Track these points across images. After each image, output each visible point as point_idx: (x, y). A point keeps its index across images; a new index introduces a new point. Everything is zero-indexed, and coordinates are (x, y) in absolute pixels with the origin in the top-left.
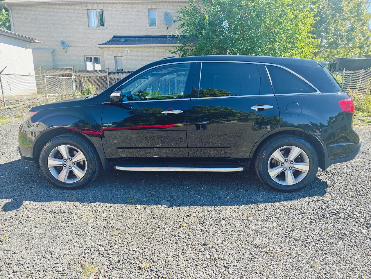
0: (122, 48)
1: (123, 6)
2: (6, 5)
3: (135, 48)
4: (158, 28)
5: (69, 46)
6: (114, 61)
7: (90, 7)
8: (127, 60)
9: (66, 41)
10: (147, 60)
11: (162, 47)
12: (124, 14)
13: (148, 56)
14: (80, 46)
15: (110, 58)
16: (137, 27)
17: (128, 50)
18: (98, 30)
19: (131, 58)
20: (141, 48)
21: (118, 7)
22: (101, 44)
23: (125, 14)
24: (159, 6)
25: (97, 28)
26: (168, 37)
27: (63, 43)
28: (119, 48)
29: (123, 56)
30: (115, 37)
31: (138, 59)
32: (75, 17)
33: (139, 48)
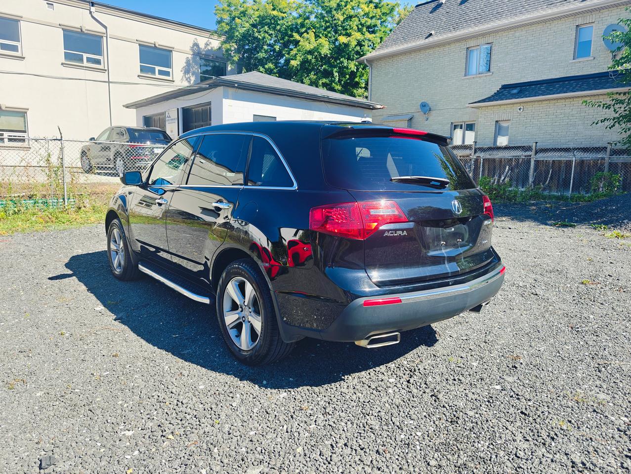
0: (512, 106)
1: (526, 31)
2: (365, 61)
3: (536, 103)
4: (592, 58)
5: (430, 110)
6: (494, 130)
7: (471, 43)
8: (518, 126)
9: (429, 102)
10: (557, 124)
11: (592, 96)
12: (528, 45)
13: (561, 116)
14: (448, 107)
15: (487, 124)
16: (548, 64)
17: (522, 107)
18: (477, 79)
19: (525, 121)
20: (546, 102)
21: (517, 34)
22: (475, 102)
23: (529, 43)
24: (601, 16)
25: (478, 76)
26: (611, 75)
27: (424, 105)
28: (506, 106)
29: (511, 119)
30: (505, 87)
31: (539, 122)
32: (447, 63)
33: (544, 103)
